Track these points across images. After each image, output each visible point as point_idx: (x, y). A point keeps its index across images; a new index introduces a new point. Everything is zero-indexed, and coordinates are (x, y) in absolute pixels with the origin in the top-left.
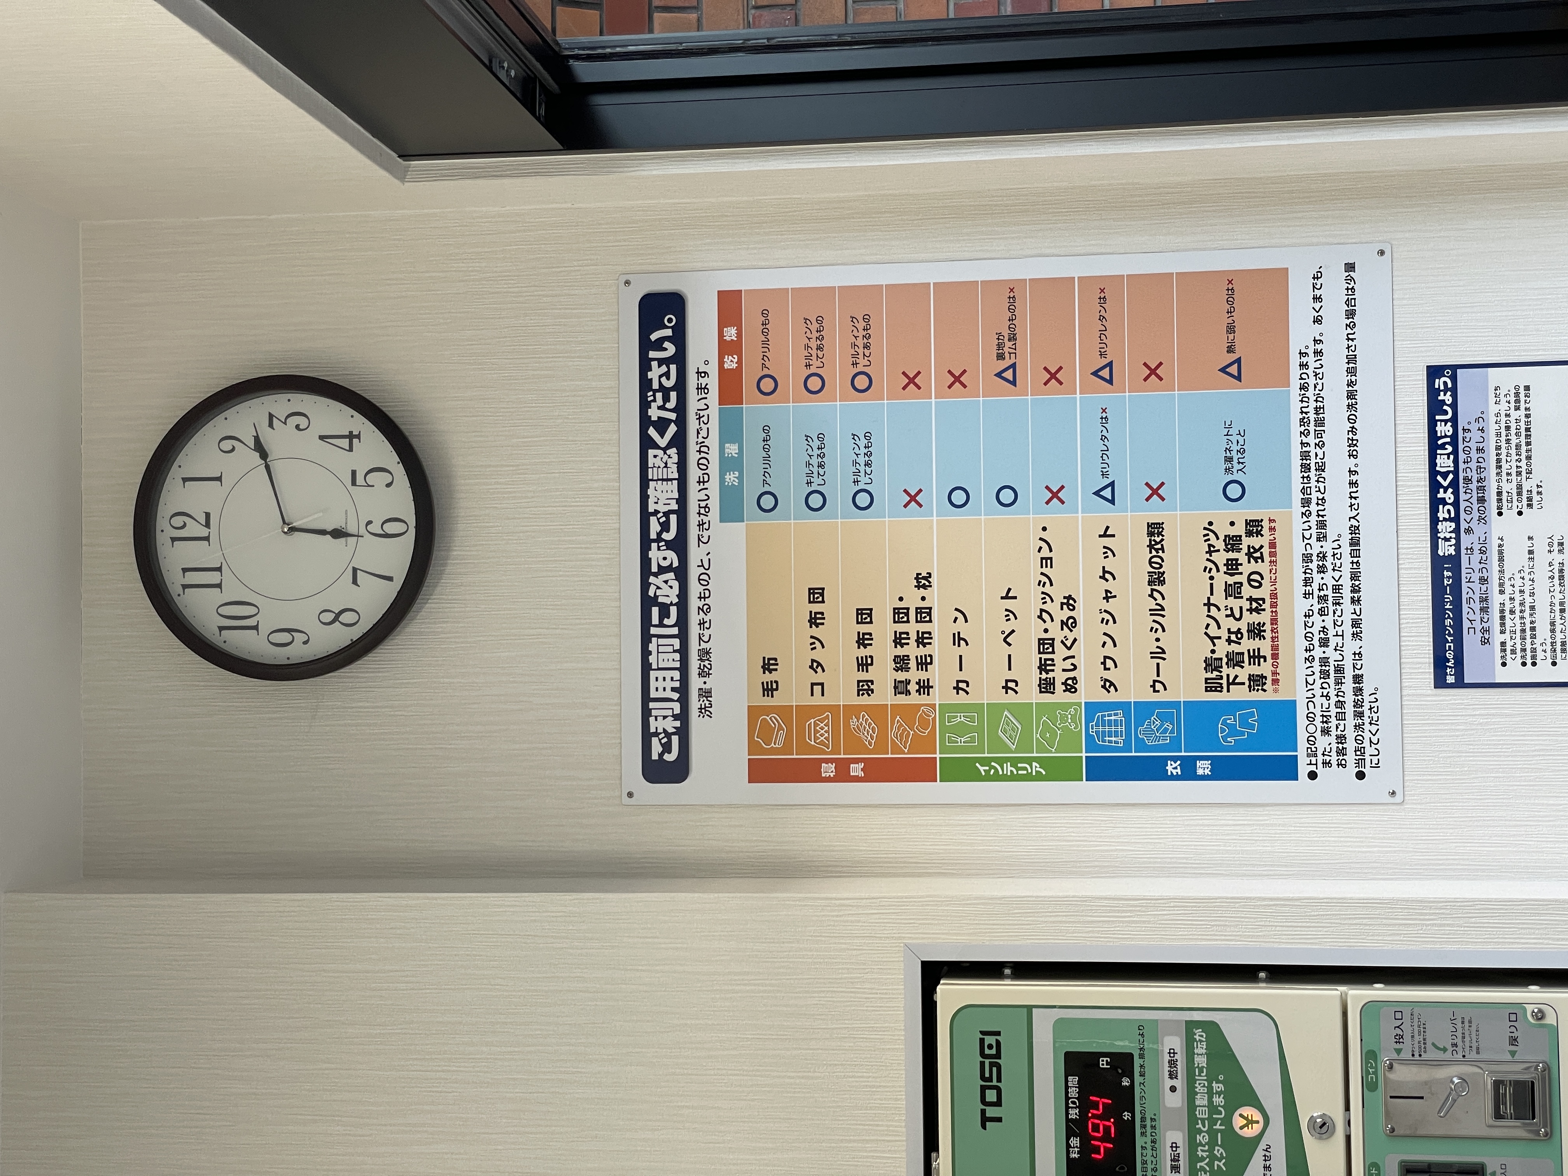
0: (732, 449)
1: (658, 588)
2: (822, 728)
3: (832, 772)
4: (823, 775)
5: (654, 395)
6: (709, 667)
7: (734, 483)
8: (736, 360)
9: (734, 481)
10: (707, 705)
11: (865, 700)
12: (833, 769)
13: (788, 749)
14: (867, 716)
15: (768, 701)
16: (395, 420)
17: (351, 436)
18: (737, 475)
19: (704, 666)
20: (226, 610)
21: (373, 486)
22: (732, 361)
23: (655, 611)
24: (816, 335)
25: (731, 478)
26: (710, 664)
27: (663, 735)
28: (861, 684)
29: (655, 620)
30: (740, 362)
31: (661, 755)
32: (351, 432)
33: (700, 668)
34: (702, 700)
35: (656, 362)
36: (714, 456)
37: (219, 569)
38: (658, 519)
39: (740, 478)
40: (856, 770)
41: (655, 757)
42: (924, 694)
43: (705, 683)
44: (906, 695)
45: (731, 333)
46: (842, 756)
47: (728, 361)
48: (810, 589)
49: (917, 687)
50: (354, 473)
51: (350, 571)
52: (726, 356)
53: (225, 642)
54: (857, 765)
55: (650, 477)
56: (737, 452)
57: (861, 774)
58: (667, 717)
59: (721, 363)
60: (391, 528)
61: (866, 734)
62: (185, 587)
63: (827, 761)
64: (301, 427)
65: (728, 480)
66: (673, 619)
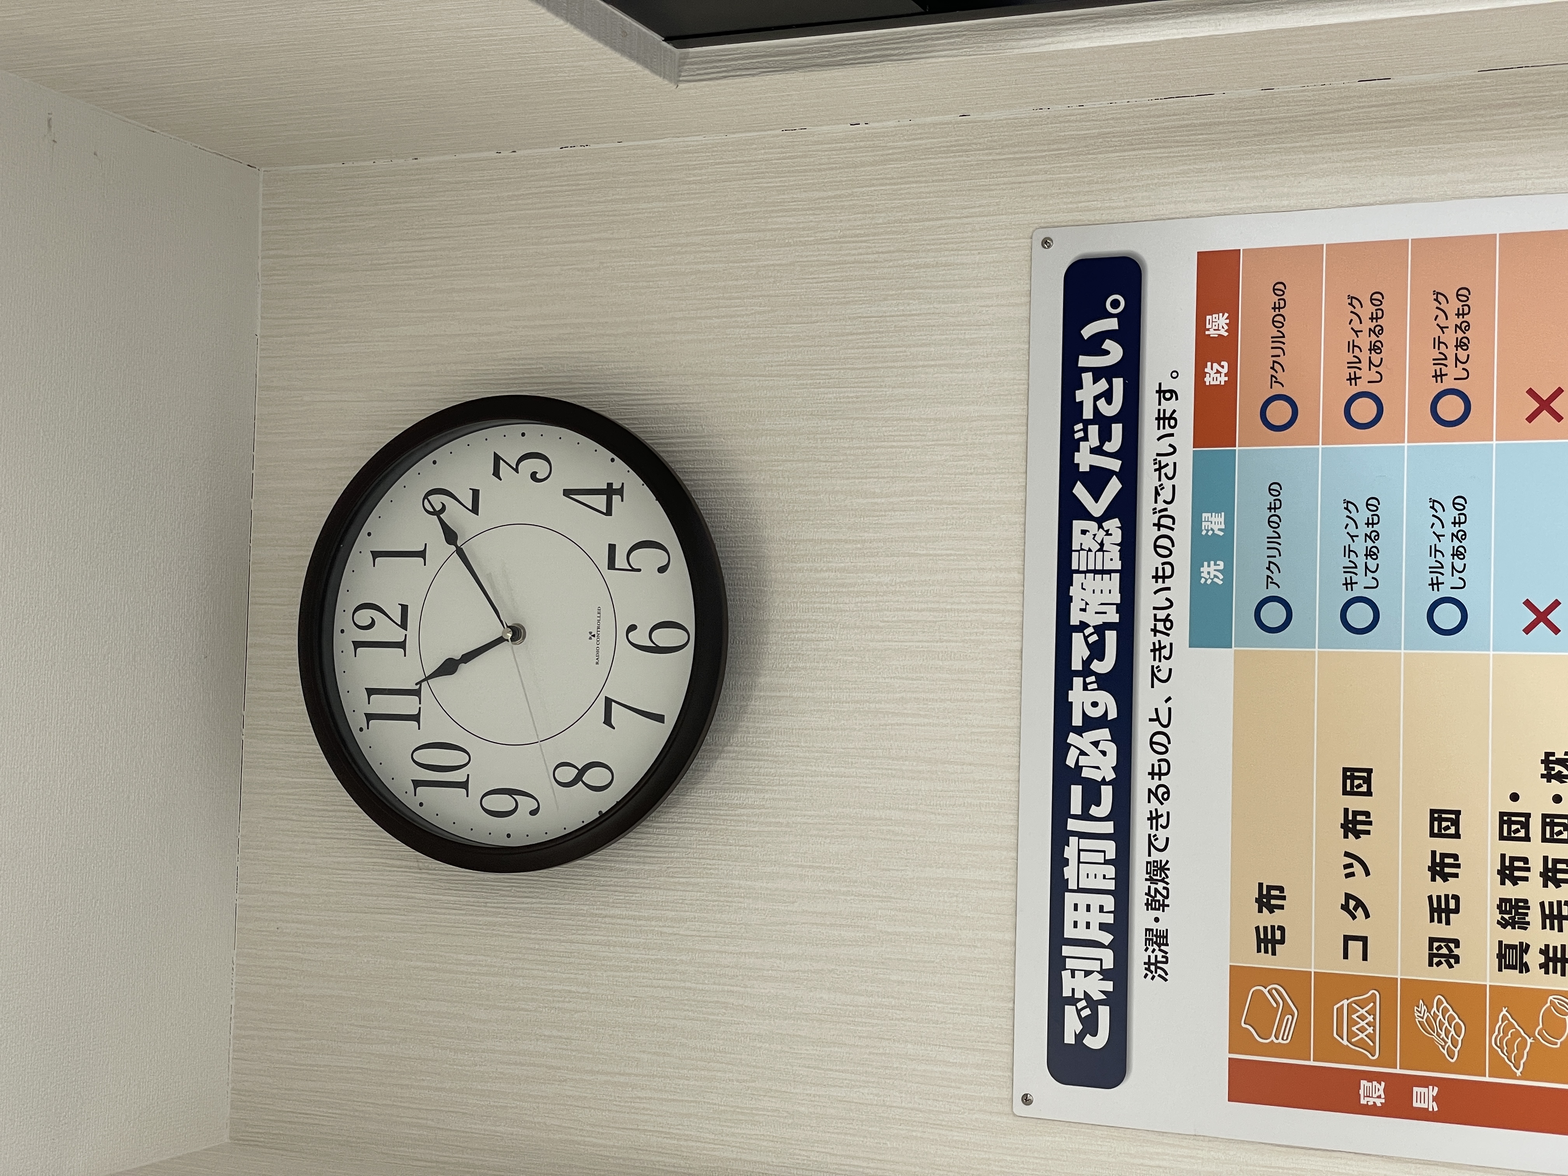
0: (1214, 523)
1: (1083, 753)
2: (1362, 1017)
3: (1379, 1097)
4: (1363, 1101)
5: (1085, 430)
6: (1164, 893)
7: (1216, 580)
8: (1225, 370)
9: (1215, 576)
10: (1160, 959)
11: (1442, 974)
12: (1382, 1093)
13: (1298, 1047)
14: (1445, 1004)
15: (1265, 961)
16: (675, 467)
17: (610, 492)
18: (1221, 567)
19: (1156, 890)
20: (426, 756)
21: (639, 570)
22: (1218, 372)
23: (1076, 792)
24: (1368, 324)
25: (1211, 571)
26: (1167, 889)
27: (1083, 1003)
28: (1436, 945)
29: (1076, 807)
30: (1232, 374)
31: (1080, 1037)
32: (610, 485)
33: (1148, 894)
34: (1151, 948)
35: (1090, 374)
36: (1182, 534)
37: (417, 693)
38: (1086, 638)
39: (1227, 572)
40: (1421, 1099)
41: (1069, 1039)
42: (1555, 972)
43: (1157, 920)
44: (1521, 972)
45: (1218, 324)
46: (1398, 1071)
47: (1212, 373)
48: (1345, 770)
49: (1542, 959)
50: (612, 548)
51: (601, 703)
52: (1209, 364)
53: (421, 804)
54: (1425, 1090)
55: (1074, 566)
56: (1223, 527)
57: (1433, 1106)
58: (1093, 972)
59: (1200, 374)
60: (664, 638)
61: (1443, 1035)
62: (370, 717)
63: (1371, 1077)
64: (538, 476)
65: (1205, 575)
66: (1104, 809)
